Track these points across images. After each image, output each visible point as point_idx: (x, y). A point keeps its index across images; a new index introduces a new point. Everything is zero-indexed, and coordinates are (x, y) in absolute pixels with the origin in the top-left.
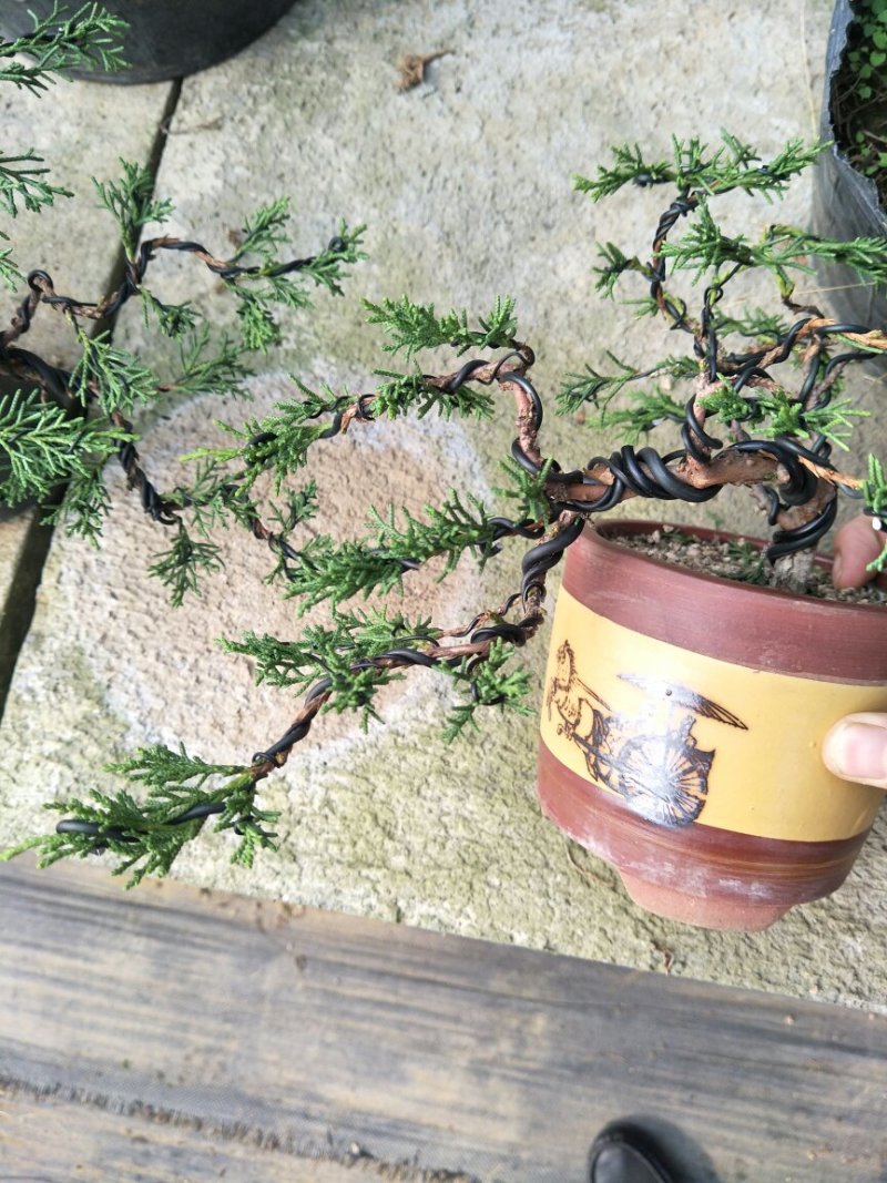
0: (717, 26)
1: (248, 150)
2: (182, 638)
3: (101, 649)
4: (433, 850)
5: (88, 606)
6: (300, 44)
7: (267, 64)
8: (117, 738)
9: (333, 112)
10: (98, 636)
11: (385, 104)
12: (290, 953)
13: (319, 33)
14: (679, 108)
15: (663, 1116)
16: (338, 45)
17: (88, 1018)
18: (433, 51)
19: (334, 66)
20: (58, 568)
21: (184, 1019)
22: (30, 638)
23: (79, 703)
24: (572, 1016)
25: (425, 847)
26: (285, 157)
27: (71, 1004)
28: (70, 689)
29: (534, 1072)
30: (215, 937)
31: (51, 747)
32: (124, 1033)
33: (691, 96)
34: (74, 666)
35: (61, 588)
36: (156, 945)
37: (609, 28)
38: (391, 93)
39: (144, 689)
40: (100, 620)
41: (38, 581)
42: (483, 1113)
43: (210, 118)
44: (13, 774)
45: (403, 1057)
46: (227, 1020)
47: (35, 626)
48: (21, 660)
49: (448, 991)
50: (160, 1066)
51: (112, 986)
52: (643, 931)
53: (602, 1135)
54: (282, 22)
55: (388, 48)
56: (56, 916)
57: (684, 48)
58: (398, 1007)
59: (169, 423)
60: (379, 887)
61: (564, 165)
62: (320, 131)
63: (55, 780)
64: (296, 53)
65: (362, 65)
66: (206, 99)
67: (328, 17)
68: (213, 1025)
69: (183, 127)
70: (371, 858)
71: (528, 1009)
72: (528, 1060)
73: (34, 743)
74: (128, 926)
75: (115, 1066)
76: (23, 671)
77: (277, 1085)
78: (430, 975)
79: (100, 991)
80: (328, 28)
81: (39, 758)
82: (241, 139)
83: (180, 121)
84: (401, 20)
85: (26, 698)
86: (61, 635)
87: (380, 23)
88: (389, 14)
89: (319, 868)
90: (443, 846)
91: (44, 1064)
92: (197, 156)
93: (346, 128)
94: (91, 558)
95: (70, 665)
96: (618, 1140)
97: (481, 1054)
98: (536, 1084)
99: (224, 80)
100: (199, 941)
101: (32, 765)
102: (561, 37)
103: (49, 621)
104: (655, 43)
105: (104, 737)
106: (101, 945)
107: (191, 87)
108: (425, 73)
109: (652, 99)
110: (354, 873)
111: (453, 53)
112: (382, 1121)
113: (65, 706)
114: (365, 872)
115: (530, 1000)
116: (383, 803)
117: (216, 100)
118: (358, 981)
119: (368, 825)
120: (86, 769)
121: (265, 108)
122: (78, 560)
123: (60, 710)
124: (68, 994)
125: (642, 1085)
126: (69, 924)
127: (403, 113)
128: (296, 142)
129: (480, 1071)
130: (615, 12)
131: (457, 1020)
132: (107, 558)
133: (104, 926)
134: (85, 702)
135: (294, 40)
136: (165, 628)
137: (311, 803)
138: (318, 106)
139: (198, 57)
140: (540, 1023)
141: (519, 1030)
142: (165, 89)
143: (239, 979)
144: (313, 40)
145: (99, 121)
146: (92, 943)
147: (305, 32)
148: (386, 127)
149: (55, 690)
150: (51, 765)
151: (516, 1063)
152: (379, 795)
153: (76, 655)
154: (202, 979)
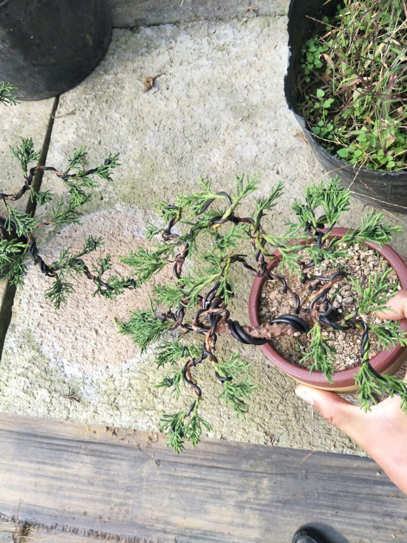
0: (270, 51)
1: (86, 122)
2: (70, 321)
3: (38, 329)
4: (173, 401)
5: (32, 312)
6: (104, 77)
7: (92, 86)
8: (46, 365)
9: (119, 103)
10: (37, 324)
11: (139, 98)
12: (153, 459)
13: (112, 72)
14: (256, 87)
15: (324, 522)
16: (119, 76)
17: (67, 493)
18: (156, 74)
19: (118, 84)
20: (19, 298)
21: (109, 491)
22: (10, 327)
23: (30, 352)
24: (279, 478)
25: (170, 400)
26: (100, 123)
27: (60, 488)
28: (26, 346)
29: (264, 505)
30: (120, 454)
31: (20, 370)
32: (84, 499)
33: (261, 81)
34: (28, 337)
35: (21, 305)
36: (94, 458)
37: (227, 57)
38: (141, 93)
39: (55, 344)
40: (37, 317)
41: (12, 304)
42: (243, 525)
43: (71, 110)
44: (6, 383)
45: (206, 502)
46: (128, 491)
47: (12, 322)
48: (7, 336)
49: (224, 471)
50: (100, 513)
51: (78, 479)
52: (260, 428)
53: (297, 533)
54: (96, 69)
55: (139, 74)
56: (51, 449)
57: (257, 61)
58: (202, 480)
59: (60, 235)
60: (153, 418)
61: (211, 115)
62: (114, 111)
63: (22, 384)
64: (103, 81)
65: (129, 83)
66: (68, 103)
67: (115, 65)
68: (122, 493)
69: (60, 115)
70: (148, 407)
71: (259, 477)
72: (261, 500)
73: (13, 369)
74: (83, 452)
75: (80, 514)
76: (8, 340)
77: (151, 519)
78: (215, 464)
79: (72, 481)
80: (115, 69)
81: (16, 376)
82: (83, 117)
83: (59, 113)
84: (144, 64)
85: (10, 351)
86: (22, 325)
87: (135, 65)
88: (139, 61)
89: (128, 412)
90: (177, 399)
91: (50, 515)
92: (66, 126)
93: (124, 109)
94: (32, 292)
95: (26, 336)
96: (304, 534)
97: (240, 499)
98: (265, 511)
99: (75, 94)
100: (113, 456)
101: (13, 378)
102: (207, 63)
103: (17, 319)
104: (245, 61)
105: (41, 365)
106: (72, 461)
107: (62, 98)
108: (153, 83)
109: (246, 84)
110: (142, 413)
111: (165, 74)
112: (199, 532)
113: (25, 353)
114: (146, 412)
115: (260, 473)
116: (152, 383)
117: (73, 103)
118: (183, 469)
119: (147, 393)
120: (34, 378)
121: (91, 104)
122: (27, 294)
123: (23, 355)
124: (59, 483)
125: (314, 509)
126: (57, 452)
127: (146, 100)
128: (104, 117)
129: (240, 506)
130: (228, 50)
131: (228, 484)
132: (38, 292)
133: (72, 452)
134: (32, 351)
135: (102, 76)
136: (62, 319)
137: (123, 385)
138: (112, 101)
139: (64, 87)
140: (265, 482)
141: (256, 487)
142: (53, 100)
143: (132, 472)
144: (109, 75)
145: (28, 116)
146: (67, 460)
147: (106, 72)
148: (140, 107)
149: (21, 347)
150: (21, 378)
151: (256, 501)
152: (151, 380)
153: (28, 332)
154: (116, 473)
